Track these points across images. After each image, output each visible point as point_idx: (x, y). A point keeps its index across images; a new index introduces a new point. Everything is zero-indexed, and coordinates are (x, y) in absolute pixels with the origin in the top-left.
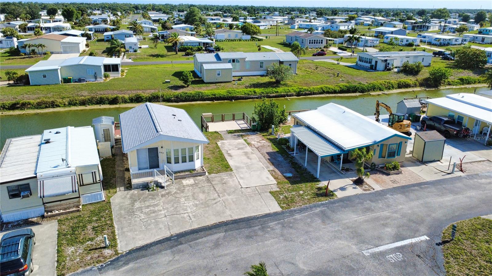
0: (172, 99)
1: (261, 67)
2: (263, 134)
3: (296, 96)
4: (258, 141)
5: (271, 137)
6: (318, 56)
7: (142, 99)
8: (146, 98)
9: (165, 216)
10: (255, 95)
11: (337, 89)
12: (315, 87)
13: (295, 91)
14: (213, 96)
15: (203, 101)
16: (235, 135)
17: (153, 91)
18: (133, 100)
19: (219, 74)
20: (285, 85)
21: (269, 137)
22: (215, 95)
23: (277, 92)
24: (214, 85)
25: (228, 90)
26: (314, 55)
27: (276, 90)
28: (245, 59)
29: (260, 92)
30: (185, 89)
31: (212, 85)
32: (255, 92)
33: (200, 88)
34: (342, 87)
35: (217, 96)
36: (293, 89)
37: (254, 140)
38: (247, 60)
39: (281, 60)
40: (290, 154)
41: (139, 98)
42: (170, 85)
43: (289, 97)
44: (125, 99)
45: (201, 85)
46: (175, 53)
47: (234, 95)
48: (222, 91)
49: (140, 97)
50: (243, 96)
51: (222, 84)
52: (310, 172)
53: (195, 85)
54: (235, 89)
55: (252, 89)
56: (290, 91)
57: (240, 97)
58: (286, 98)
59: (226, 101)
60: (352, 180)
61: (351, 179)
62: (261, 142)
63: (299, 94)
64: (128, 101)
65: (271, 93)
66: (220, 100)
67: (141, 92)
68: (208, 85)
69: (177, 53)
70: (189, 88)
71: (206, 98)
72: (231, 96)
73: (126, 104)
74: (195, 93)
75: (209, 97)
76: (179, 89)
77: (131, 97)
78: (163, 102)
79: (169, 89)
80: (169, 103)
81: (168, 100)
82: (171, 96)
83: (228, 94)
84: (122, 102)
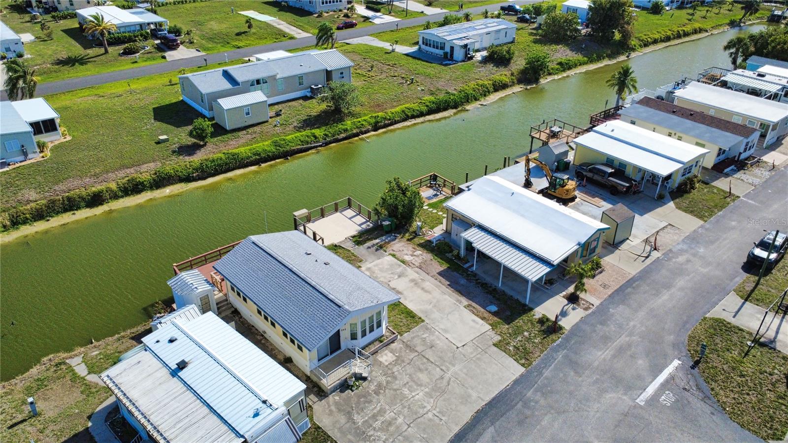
0: (194, 175)
1: (300, 84)
2: (406, 237)
3: (373, 131)
4: (410, 252)
5: (421, 240)
7: (143, 185)
8: (149, 182)
9: (409, 426)
10: (317, 142)
11: (424, 109)
12: (393, 110)
13: (370, 124)
14: (257, 157)
15: (242, 167)
16: (370, 247)
17: (151, 166)
18: (129, 190)
19: (248, 114)
20: (352, 115)
21: (417, 241)
23: (346, 129)
24: (244, 132)
26: (339, 28)
27: (343, 127)
28: (276, 76)
29: (322, 134)
30: (203, 150)
31: (241, 132)
32: (315, 137)
34: (428, 104)
36: (366, 121)
37: (405, 252)
38: (278, 77)
39: (329, 69)
40: (467, 269)
41: (137, 185)
42: (173, 147)
43: (365, 135)
45: (224, 137)
46: (102, 50)
47: (288, 148)
48: (265, 143)
49: (140, 183)
50: (300, 147)
51: (257, 129)
52: (512, 296)
53: (216, 139)
54: (283, 137)
55: (308, 132)
56: (362, 124)
57: (297, 149)
58: (360, 137)
59: (277, 161)
60: (564, 297)
61: (562, 295)
62: (415, 254)
63: (376, 128)
64: (120, 193)
65: (338, 134)
66: (269, 161)
67: (131, 170)
68: (235, 135)
69: (106, 52)
70: (209, 148)
71: (247, 162)
72: (284, 151)
73: (120, 201)
74: (226, 156)
75: (251, 159)
76: (195, 153)
77: (122, 185)
78: (180, 182)
79: (178, 155)
80: (192, 184)
81: (188, 179)
82: (189, 170)
83: (278, 148)
84: (110, 198)
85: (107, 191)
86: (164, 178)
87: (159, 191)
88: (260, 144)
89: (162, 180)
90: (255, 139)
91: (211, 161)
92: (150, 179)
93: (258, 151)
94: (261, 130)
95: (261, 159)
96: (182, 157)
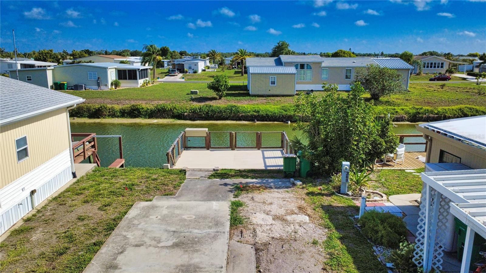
0: (186, 114)
1: (347, 77)
2: (311, 189)
3: (408, 121)
4: (282, 212)
5: (337, 202)
6: (438, 80)
7: (139, 112)
8: (146, 111)
13: (407, 113)
14: (255, 114)
15: (236, 120)
16: (226, 185)
17: (161, 102)
18: (126, 113)
19: (273, 83)
20: (388, 103)
21: (327, 201)
22: (259, 112)
24: (264, 98)
25: (283, 105)
26: (431, 80)
28: (321, 63)
30: (214, 101)
31: (261, 98)
33: (239, 101)
35: (261, 113)
36: (403, 109)
37: (268, 208)
38: (323, 65)
41: (134, 110)
42: (193, 96)
43: (396, 123)
44: (113, 110)
45: (241, 97)
48: (273, 107)
49: (138, 110)
51: (279, 98)
53: (234, 98)
56: (397, 112)
59: (276, 122)
62: (289, 218)
63: (414, 118)
64: (119, 114)
66: (266, 121)
67: (144, 102)
68: (252, 98)
69: (242, 75)
70: (220, 101)
71: (242, 116)
72: (286, 114)
73: (113, 119)
74: (226, 106)
75: (248, 114)
76: (204, 102)
77: (124, 108)
78: (171, 118)
79: (190, 101)
80: (180, 121)
81: (180, 117)
82: (185, 110)
83: (282, 111)
84: (109, 116)
85: (109, 109)
86: (159, 110)
87: (149, 120)
88: (267, 106)
89: (157, 112)
90: (268, 103)
91: (207, 106)
92: (149, 109)
93: (260, 109)
94: (280, 99)
95: (259, 116)
96: (192, 102)
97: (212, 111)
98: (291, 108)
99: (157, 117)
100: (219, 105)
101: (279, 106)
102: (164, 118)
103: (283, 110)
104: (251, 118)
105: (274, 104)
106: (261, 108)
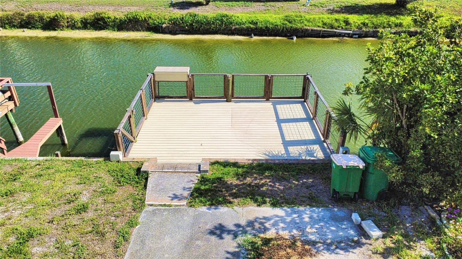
10: (346, 29)
15: (228, 34)
18: (88, 23)
22: (257, 23)
23: (401, 25)
24: (262, 4)
25: (287, 14)
27: (398, 21)
29: (359, 22)
32: (347, 23)
33: (231, 8)
35: (260, 25)
41: (98, 20)
48: (274, 16)
50: (319, 29)
53: (224, 3)
54: (303, 15)
57: (312, 30)
70: (207, 8)
71: (235, 29)
72: (291, 27)
73: (74, 32)
74: (215, 15)
75: (243, 26)
76: (188, 9)
77: (85, 17)
78: (146, 31)
79: (170, 7)
80: (157, 35)
81: (157, 29)
82: (163, 21)
83: (286, 22)
84: (68, 27)
85: (68, 18)
86: (130, 20)
87: (118, 33)
88: (267, 15)
89: (128, 22)
90: (267, 11)
91: (191, 16)
92: (117, 19)
93: (258, 20)
94: (282, 6)
95: (256, 29)
96: (172, 9)
97: (198, 22)
98: (297, 19)
99: (128, 30)
100: (206, 14)
101: (281, 16)
102: (138, 30)
103: (287, 20)
104: (247, 32)
105: (275, 13)
106: (259, 18)
